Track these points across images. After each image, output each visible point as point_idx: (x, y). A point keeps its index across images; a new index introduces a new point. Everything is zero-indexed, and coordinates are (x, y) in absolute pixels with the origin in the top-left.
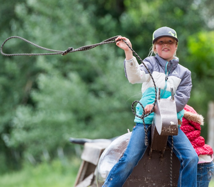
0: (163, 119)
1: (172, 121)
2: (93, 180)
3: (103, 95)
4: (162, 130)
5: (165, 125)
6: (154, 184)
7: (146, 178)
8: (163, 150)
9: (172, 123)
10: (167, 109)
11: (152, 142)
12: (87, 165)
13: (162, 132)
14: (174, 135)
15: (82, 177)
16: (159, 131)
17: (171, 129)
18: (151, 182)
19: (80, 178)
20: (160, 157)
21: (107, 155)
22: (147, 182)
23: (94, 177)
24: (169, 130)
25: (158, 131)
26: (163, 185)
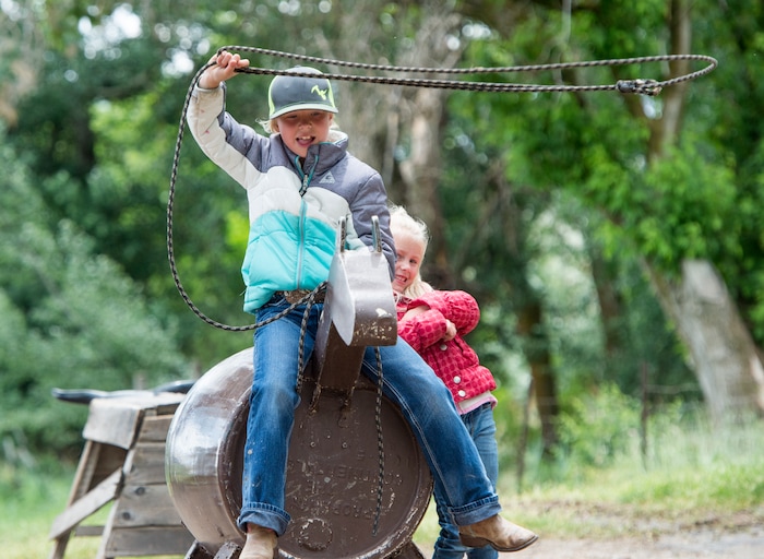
0: (356, 302)
1: (382, 306)
2: (121, 485)
3: (57, 333)
4: (355, 330)
5: (363, 319)
6: (327, 480)
7: (304, 465)
8: (350, 388)
9: (381, 313)
10: (364, 277)
11: (322, 366)
12: (97, 449)
13: (354, 339)
14: (386, 343)
15: (87, 481)
16: (347, 335)
17: (379, 329)
18: (319, 474)
19: (81, 483)
20: (343, 408)
21: (199, 405)
22: (308, 475)
23: (123, 478)
24: (372, 332)
25: (341, 334)
26: (351, 482)
